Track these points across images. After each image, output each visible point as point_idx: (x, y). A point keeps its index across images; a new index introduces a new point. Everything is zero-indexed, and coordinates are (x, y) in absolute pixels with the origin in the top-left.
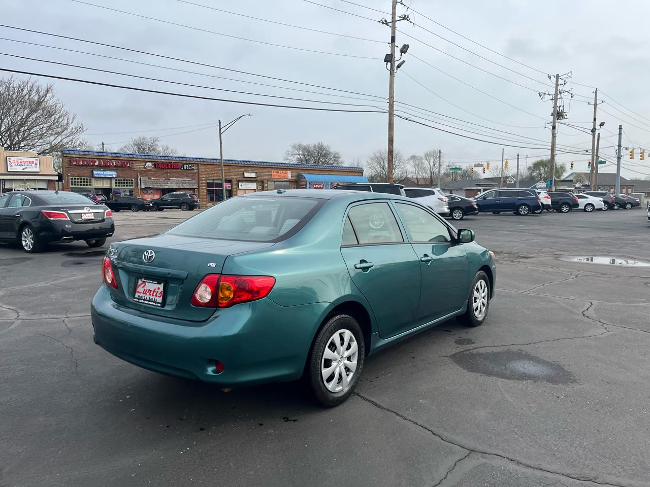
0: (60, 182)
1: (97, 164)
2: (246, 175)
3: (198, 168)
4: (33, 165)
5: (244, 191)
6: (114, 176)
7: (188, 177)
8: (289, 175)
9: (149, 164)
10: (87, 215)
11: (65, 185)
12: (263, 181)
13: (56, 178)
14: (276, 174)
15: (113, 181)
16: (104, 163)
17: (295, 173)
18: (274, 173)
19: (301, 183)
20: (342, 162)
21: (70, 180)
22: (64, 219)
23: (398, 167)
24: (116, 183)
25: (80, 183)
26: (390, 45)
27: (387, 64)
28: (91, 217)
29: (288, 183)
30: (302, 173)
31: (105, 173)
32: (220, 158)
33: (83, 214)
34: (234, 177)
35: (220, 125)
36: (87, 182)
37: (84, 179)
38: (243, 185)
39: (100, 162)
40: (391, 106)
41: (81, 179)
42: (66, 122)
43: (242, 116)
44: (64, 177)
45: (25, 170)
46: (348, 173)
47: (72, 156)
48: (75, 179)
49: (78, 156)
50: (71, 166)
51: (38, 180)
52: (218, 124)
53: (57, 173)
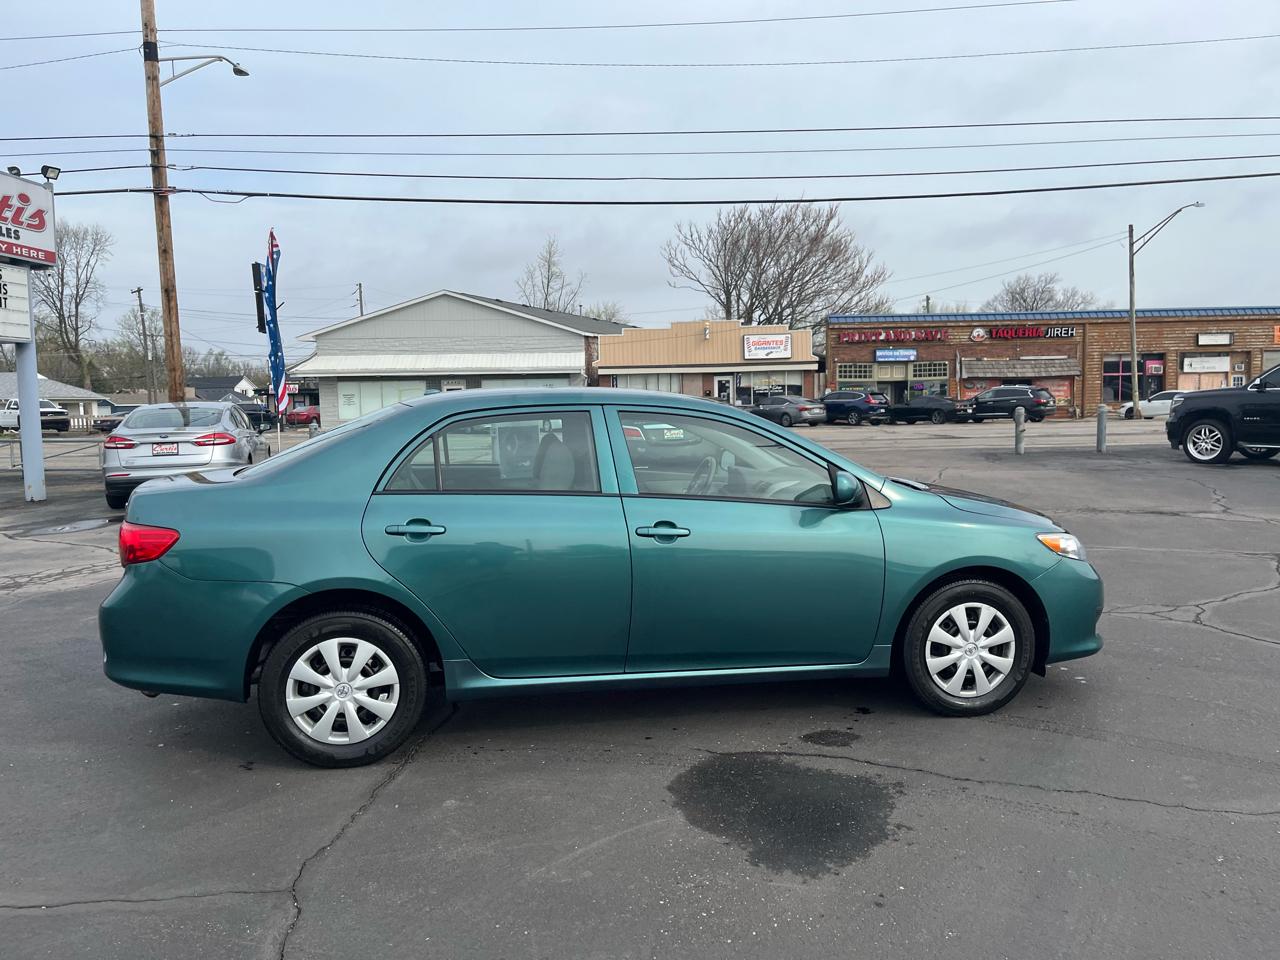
0: (821, 374)
1: (882, 337)
2: (1204, 340)
3: (1084, 333)
4: (782, 347)
5: (1197, 376)
6: (912, 358)
7: (1059, 352)
9: (979, 332)
11: (829, 379)
12: (1249, 353)
13: (815, 367)
15: (911, 368)
16: (895, 336)
21: (838, 370)
24: (915, 371)
25: (853, 374)
31: (897, 353)
32: (1128, 308)
34: (1170, 345)
35: (1131, 236)
36: (865, 372)
37: (860, 367)
38: (1193, 364)
39: (888, 335)
41: (855, 367)
42: (857, 267)
43: (1180, 210)
44: (829, 363)
45: (770, 356)
47: (843, 326)
48: (845, 366)
49: (853, 326)
50: (840, 344)
51: (788, 371)
52: (1128, 234)
53: (817, 359)
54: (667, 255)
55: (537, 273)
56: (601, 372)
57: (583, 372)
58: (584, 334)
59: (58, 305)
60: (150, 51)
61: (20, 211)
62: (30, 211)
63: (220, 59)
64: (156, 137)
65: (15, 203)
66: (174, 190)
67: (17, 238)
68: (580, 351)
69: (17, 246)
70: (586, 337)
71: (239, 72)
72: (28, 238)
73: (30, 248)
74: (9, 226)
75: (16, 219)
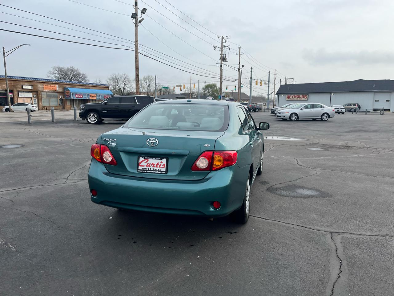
2: (24, 87)
5: (23, 98)
8: (57, 88)
12: (37, 92)
14: (47, 87)
17: (61, 86)
18: (46, 87)
19: (66, 94)
20: (88, 80)
23: (127, 85)
26: (134, 7)
27: (133, 19)
29: (57, 94)
30: (67, 87)
32: (5, 75)
34: (15, 89)
35: (4, 51)
38: (22, 95)
40: (137, 47)
43: (22, 45)
46: (99, 88)
52: (3, 50)
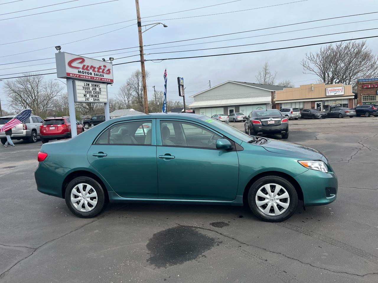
0: (356, 100)
4: (340, 91)
10: (271, 122)
11: (359, 101)
13: (353, 97)
21: (362, 98)
22: (259, 124)
25: (368, 99)
28: (273, 122)
33: (268, 121)
36: (373, 98)
37: (371, 96)
41: (369, 96)
42: (373, 62)
44: (359, 96)
45: (336, 95)
47: (364, 83)
48: (365, 97)
49: (368, 82)
50: (363, 89)
51: (343, 99)
53: (354, 94)
54: (302, 63)
55: (262, 73)
56: (276, 102)
57: (270, 103)
58: (271, 91)
59: (138, 91)
60: (139, 24)
61: (104, 70)
62: (106, 69)
63: (159, 23)
64: (141, 47)
65: (103, 68)
66: (145, 60)
67: (103, 76)
68: (270, 96)
69: (103, 78)
70: (272, 92)
71: (165, 26)
72: (106, 76)
73: (106, 79)
74: (101, 74)
75: (103, 72)
